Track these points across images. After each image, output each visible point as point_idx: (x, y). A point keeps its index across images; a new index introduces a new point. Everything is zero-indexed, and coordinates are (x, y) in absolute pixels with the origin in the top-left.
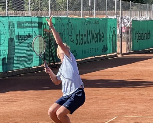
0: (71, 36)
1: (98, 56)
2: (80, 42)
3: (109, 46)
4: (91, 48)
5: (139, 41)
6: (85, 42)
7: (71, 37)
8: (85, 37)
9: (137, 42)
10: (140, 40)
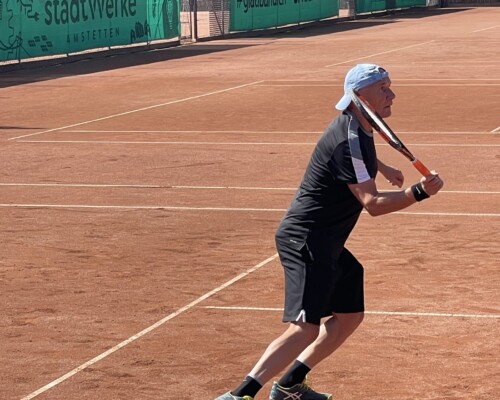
0: (30, 5)
1: (121, 47)
2: (59, 17)
3: (155, 22)
4: (97, 29)
5: (250, 9)
6: (75, 16)
7: (28, 8)
8: (74, 6)
9: (246, 11)
10: (255, 8)
